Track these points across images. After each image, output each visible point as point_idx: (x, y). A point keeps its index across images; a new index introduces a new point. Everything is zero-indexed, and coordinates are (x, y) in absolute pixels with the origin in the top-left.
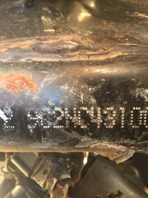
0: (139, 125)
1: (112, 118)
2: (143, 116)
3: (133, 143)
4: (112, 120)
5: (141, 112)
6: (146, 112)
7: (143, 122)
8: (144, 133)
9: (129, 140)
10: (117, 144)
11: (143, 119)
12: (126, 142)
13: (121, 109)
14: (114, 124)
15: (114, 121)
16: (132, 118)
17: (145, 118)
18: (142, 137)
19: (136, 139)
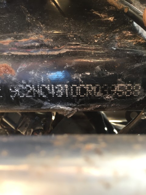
0: (76, 95)
1: (60, 91)
2: (78, 90)
3: (75, 106)
4: (60, 92)
5: (77, 87)
6: (80, 87)
7: (78, 93)
8: (80, 99)
9: (72, 103)
10: (66, 106)
11: (78, 92)
12: (71, 105)
13: (65, 85)
14: (62, 94)
15: (62, 93)
16: (72, 91)
17: (80, 91)
18: (79, 102)
19: (76, 103)
